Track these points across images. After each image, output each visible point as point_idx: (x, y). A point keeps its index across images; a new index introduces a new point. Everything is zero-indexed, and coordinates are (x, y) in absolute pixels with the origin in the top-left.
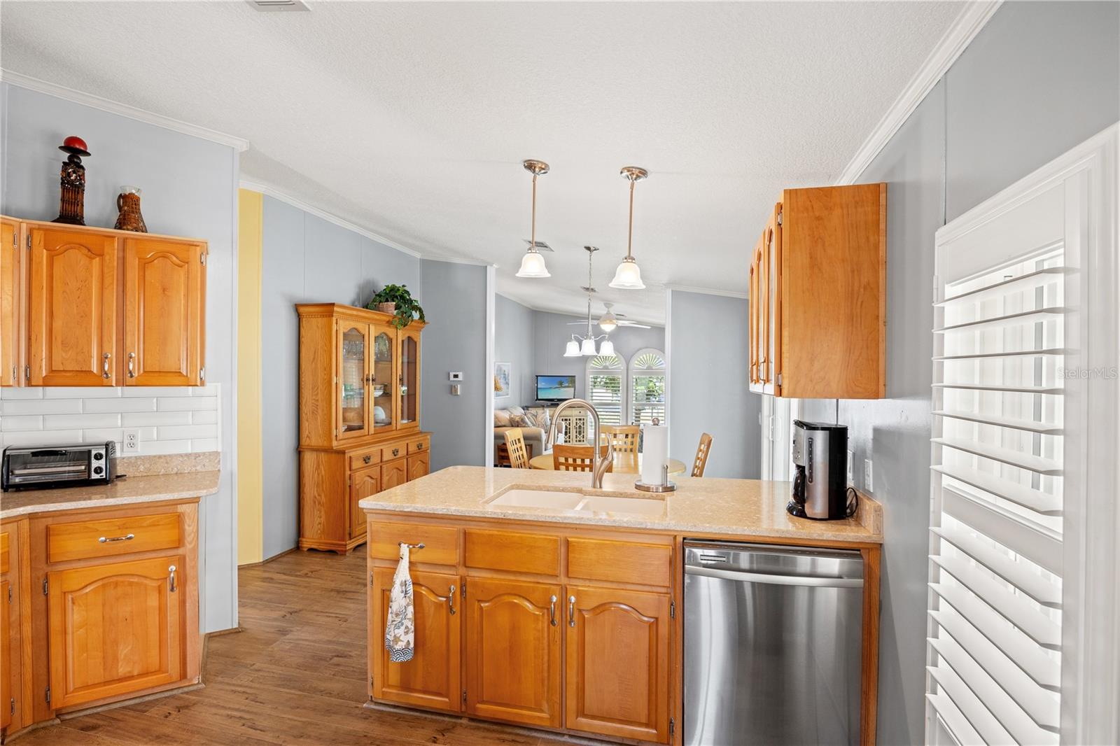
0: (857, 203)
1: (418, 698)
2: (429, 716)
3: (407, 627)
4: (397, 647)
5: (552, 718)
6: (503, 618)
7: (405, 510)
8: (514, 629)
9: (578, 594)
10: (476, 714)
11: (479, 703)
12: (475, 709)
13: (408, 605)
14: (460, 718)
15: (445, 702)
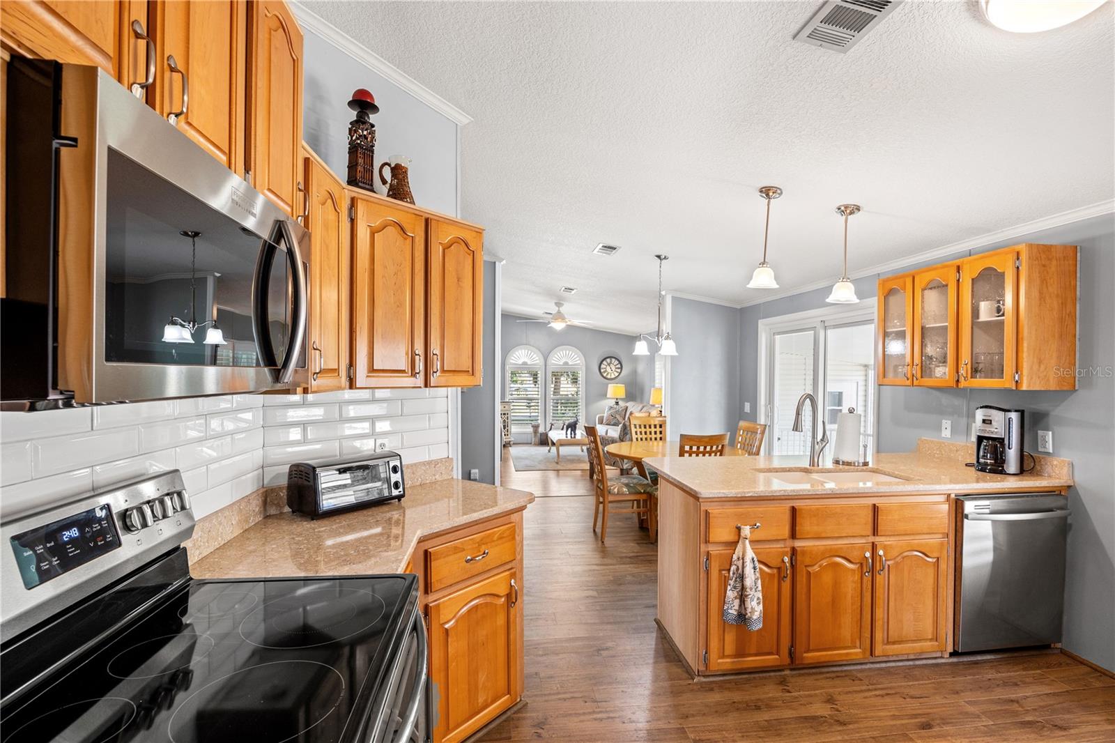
0: (1064, 257)
1: (752, 661)
2: (757, 675)
3: (758, 599)
4: (755, 617)
5: (864, 652)
6: (827, 578)
7: (747, 495)
8: (836, 585)
9: (885, 548)
10: (804, 662)
11: (805, 652)
12: (803, 658)
13: (757, 579)
14: (783, 670)
15: (777, 659)
